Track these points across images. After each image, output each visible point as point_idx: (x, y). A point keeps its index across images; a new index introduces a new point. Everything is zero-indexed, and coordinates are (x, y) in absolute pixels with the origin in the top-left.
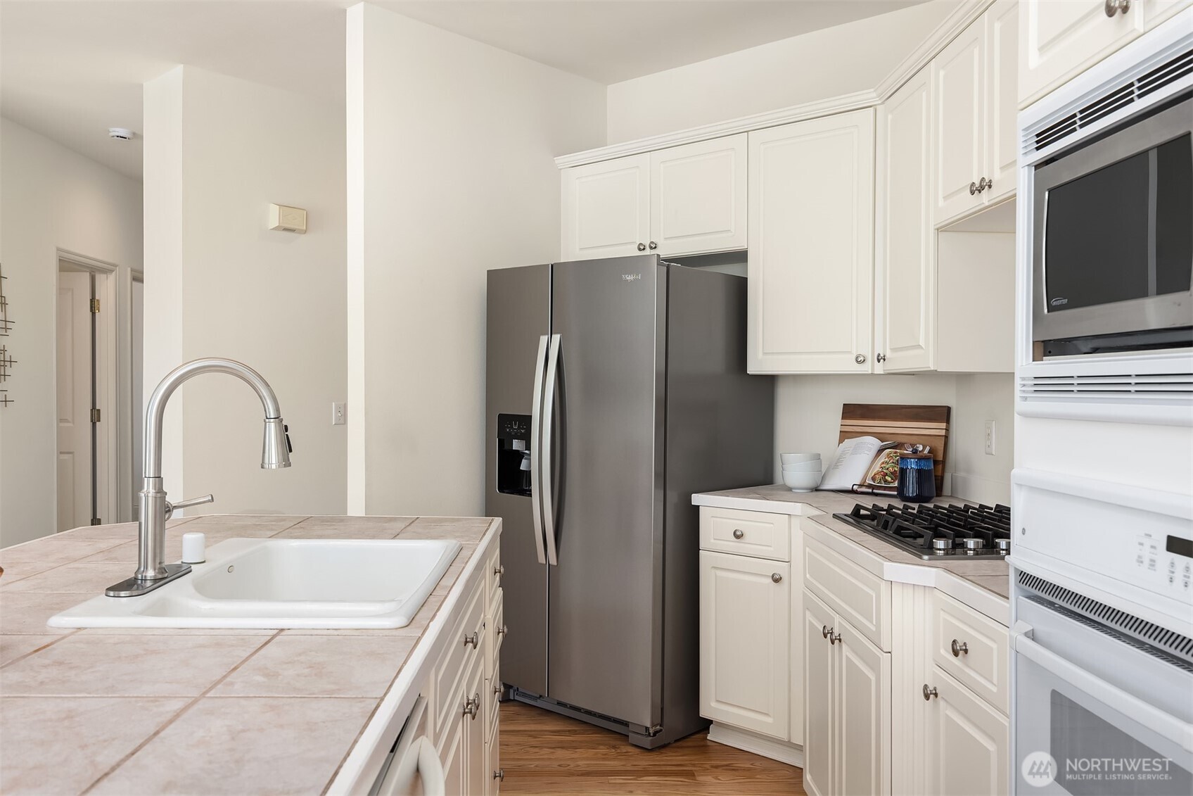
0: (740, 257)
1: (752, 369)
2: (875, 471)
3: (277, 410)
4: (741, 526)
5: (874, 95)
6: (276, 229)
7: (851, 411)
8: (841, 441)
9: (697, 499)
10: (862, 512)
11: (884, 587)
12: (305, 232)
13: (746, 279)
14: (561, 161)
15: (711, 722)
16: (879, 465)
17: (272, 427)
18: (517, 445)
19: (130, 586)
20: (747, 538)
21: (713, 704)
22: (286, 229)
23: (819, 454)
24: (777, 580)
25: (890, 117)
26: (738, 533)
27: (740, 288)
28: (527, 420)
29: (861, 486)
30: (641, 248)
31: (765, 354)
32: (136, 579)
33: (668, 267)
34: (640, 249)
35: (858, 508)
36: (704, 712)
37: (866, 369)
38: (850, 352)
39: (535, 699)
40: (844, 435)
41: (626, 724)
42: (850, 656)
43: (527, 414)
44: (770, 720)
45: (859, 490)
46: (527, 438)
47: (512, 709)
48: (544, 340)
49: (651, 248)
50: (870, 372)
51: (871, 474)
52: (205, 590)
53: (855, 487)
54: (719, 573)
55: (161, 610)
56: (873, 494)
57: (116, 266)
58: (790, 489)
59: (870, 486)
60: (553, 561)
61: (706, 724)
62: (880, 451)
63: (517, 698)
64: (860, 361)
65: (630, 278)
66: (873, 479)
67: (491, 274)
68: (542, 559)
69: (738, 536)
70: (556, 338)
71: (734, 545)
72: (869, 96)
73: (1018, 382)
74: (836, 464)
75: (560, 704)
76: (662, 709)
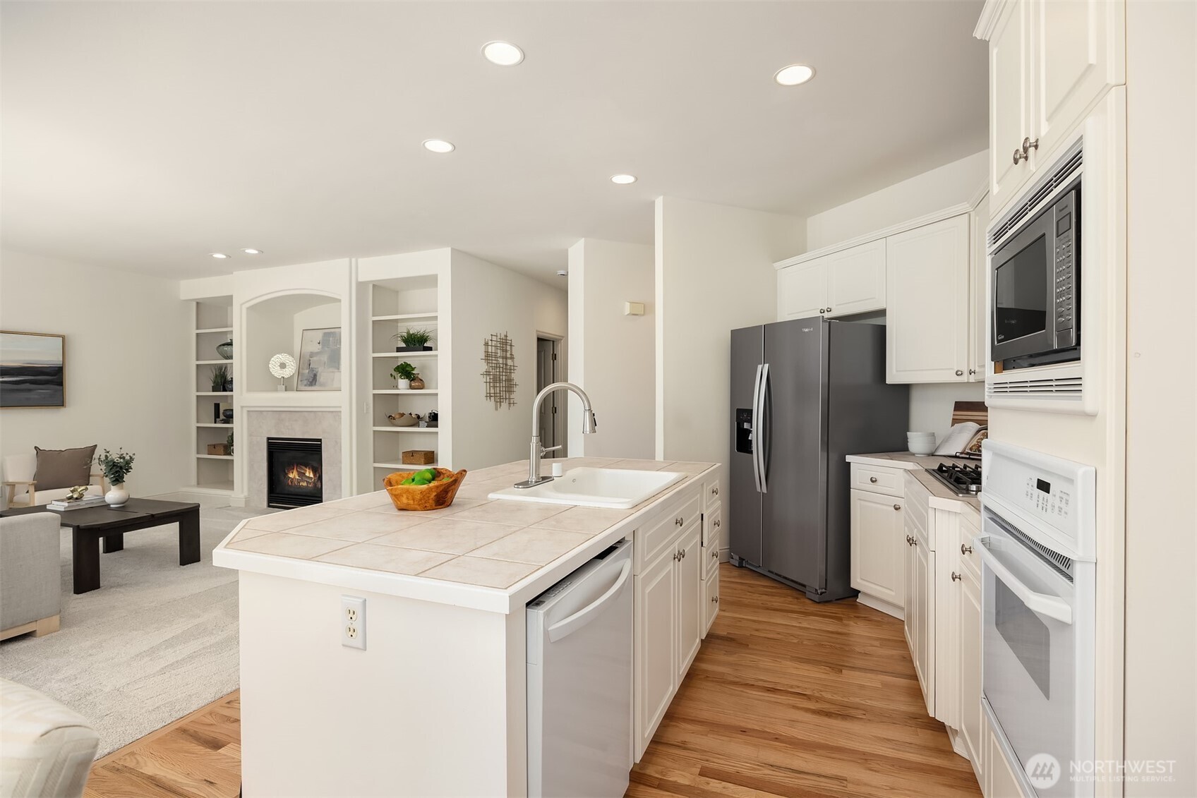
0: (882, 313)
1: (890, 380)
2: (973, 444)
3: (590, 406)
4: (874, 475)
5: (968, 205)
6: (628, 315)
7: (959, 406)
8: (952, 425)
9: (849, 458)
10: (944, 468)
11: (931, 512)
12: (643, 315)
13: (885, 326)
14: (778, 265)
15: (860, 592)
16: (976, 440)
17: (587, 413)
18: (746, 426)
19: (526, 484)
20: (879, 482)
21: (859, 580)
22: (634, 315)
23: (934, 433)
24: (897, 508)
25: (977, 218)
26: (874, 479)
27: (881, 332)
28: (751, 411)
29: (961, 453)
30: (822, 311)
31: (897, 371)
32: (528, 481)
33: (830, 323)
34: (821, 313)
35: (941, 466)
36: (855, 584)
37: (964, 379)
38: (952, 369)
39: (756, 567)
40: (955, 421)
41: (804, 586)
42: (920, 555)
43: (751, 408)
44: (893, 593)
45: (961, 456)
46: (750, 421)
47: (744, 571)
48: (760, 367)
49: (828, 311)
50: (966, 381)
51: (970, 446)
52: (558, 489)
53: (958, 454)
54: (862, 502)
55: (537, 495)
56: (969, 458)
57: (563, 337)
58: (914, 454)
59: (968, 453)
60: (765, 491)
61: (856, 593)
62: (978, 431)
63: (747, 566)
64: (959, 374)
65: (806, 330)
66: (971, 449)
67: (733, 332)
68: (759, 490)
69: (873, 481)
70: (767, 366)
71: (871, 486)
72: (965, 207)
73: (986, 386)
74: (947, 439)
75: (769, 571)
76: (826, 580)
